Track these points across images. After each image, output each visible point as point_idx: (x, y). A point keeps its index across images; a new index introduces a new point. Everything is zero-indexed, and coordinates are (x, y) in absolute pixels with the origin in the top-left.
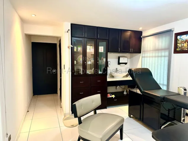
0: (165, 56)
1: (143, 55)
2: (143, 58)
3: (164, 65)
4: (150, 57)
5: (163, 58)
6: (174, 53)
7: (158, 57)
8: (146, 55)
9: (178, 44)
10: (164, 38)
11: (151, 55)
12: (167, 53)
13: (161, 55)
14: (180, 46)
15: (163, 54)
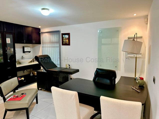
0: (57, 47)
1: (43, 46)
2: (43, 48)
3: (57, 52)
4: (47, 47)
5: (56, 48)
6: (62, 45)
7: (53, 47)
8: (45, 46)
9: (64, 40)
10: (56, 36)
11: (48, 46)
12: (58, 45)
13: (55, 46)
14: (65, 41)
15: (56, 45)
